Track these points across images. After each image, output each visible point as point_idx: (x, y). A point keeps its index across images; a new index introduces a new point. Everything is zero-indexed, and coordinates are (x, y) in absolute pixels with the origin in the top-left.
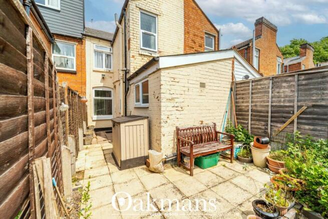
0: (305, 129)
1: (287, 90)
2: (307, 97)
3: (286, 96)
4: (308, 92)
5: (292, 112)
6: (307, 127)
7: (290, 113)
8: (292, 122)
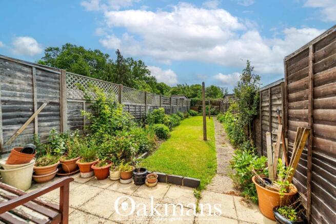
0: (44, 127)
1: (23, 82)
2: (45, 94)
3: (23, 90)
4: (45, 89)
5: (31, 109)
6: (46, 124)
7: (29, 111)
8: (33, 122)
